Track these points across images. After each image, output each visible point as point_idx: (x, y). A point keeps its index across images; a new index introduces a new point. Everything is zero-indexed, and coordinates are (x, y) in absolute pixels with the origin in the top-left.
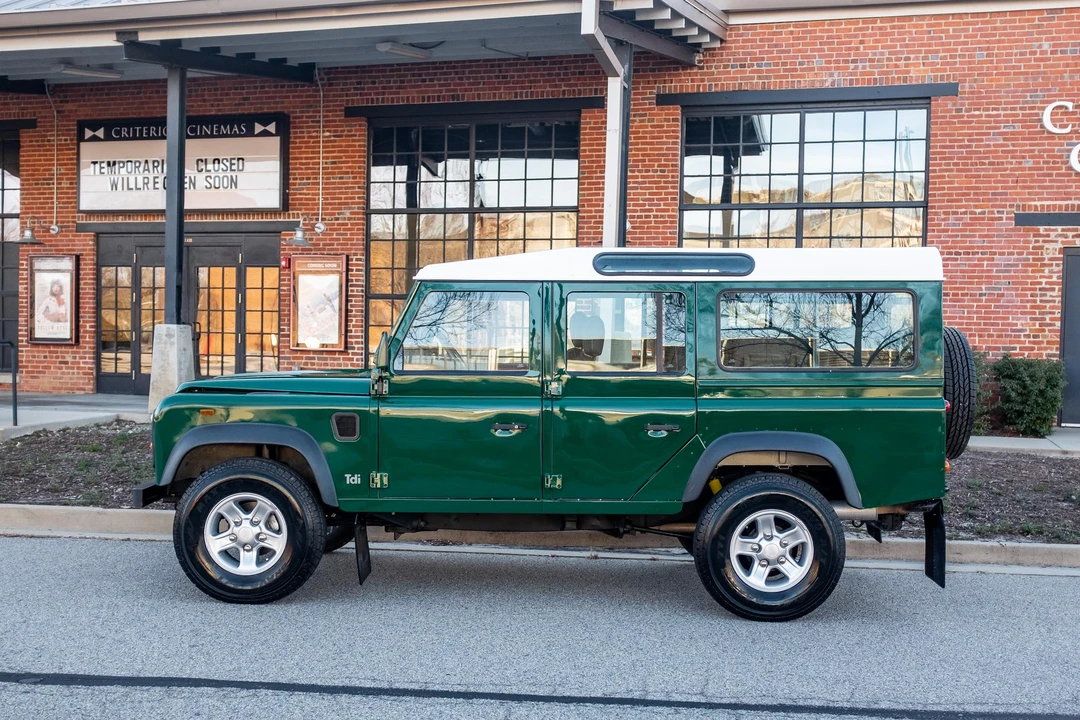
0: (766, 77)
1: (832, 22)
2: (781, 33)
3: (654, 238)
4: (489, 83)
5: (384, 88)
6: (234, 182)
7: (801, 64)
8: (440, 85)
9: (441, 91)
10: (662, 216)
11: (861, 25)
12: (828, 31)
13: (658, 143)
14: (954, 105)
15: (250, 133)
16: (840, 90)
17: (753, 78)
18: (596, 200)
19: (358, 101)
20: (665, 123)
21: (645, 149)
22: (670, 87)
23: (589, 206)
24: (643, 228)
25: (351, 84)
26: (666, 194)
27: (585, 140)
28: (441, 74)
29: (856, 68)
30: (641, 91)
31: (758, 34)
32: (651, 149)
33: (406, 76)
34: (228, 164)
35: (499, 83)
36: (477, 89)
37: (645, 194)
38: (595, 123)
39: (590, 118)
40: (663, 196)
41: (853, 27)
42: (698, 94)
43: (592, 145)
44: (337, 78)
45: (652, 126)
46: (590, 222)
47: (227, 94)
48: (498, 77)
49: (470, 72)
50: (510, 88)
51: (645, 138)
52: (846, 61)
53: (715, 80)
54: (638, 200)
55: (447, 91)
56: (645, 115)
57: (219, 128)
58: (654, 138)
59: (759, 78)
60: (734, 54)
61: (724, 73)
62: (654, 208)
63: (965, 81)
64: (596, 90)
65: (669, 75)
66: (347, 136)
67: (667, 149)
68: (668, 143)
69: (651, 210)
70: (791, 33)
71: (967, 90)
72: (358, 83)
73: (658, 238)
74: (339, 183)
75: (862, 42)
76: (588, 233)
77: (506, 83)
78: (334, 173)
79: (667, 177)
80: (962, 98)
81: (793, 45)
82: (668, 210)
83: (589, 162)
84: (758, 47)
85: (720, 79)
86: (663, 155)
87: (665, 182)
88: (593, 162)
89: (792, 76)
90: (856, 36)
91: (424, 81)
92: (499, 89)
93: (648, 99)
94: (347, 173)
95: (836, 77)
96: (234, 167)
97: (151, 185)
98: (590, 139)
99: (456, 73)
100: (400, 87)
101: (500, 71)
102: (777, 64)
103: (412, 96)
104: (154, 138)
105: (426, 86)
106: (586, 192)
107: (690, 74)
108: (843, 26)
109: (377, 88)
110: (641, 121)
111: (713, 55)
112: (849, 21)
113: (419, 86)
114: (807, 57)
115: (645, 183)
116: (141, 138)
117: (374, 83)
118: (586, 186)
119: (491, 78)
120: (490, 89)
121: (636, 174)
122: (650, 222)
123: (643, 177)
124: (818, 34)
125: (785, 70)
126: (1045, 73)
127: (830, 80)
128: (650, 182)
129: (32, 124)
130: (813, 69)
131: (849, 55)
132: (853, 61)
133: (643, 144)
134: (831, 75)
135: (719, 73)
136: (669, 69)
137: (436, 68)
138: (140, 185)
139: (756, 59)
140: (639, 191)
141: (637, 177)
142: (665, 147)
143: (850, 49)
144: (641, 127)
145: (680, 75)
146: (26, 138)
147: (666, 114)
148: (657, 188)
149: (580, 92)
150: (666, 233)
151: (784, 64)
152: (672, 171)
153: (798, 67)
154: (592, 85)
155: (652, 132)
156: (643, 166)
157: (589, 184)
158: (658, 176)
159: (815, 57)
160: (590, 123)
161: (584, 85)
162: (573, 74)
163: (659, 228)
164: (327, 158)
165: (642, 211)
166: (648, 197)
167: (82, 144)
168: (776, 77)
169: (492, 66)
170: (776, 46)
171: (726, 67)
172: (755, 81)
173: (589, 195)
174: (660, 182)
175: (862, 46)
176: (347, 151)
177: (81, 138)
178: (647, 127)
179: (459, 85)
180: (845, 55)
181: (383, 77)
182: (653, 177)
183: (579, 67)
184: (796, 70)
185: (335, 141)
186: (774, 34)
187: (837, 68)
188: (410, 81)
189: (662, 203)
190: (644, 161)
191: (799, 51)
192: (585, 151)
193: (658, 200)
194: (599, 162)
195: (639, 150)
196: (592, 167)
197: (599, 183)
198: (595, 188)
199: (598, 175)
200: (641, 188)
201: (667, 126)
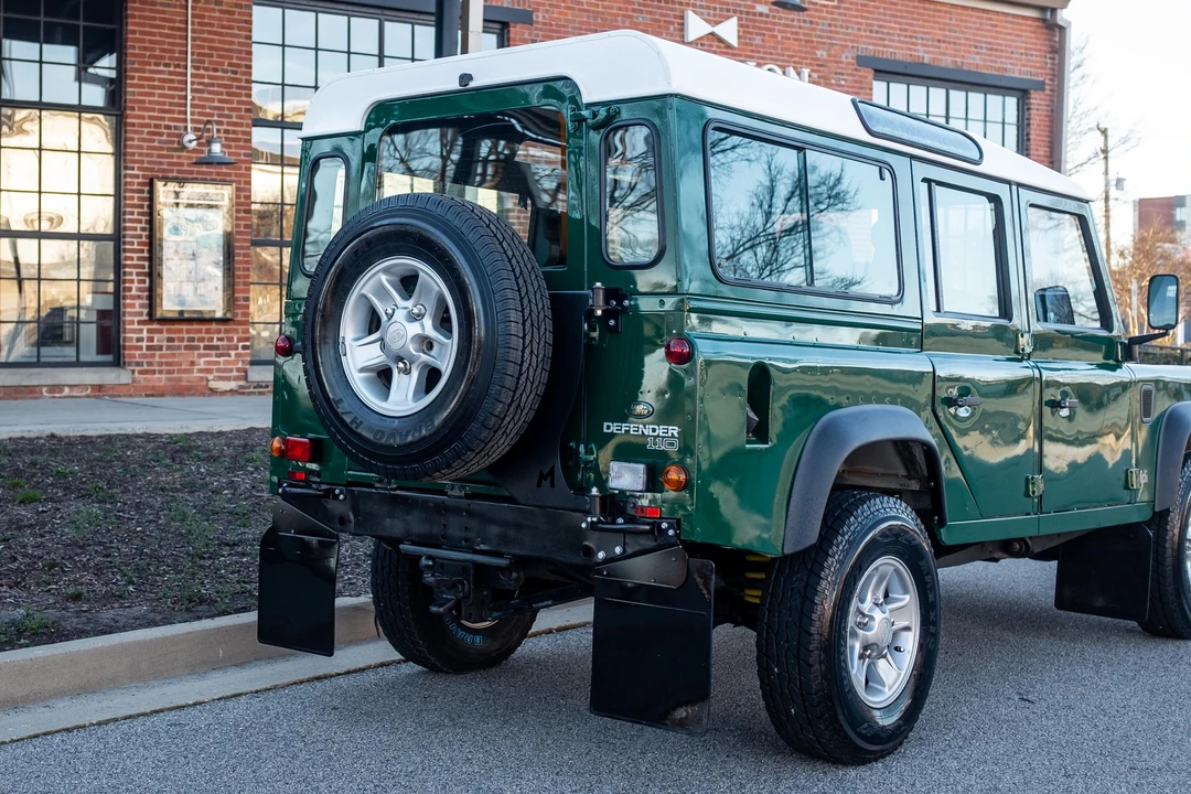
10: (234, 132)
13: (227, 35)
14: (530, 35)
18: (150, 102)
20: (237, 10)
21: (212, 41)
23: (140, 109)
26: (239, 103)
27: (134, 17)
32: (220, 42)
37: (212, 100)
40: (235, 105)
43: (145, 25)
46: (142, 132)
51: (212, 25)
54: (206, 107)
58: (223, 27)
62: (225, 120)
63: (537, 10)
67: (238, 44)
68: (240, 36)
69: (222, 123)
71: (540, 20)
76: (140, 147)
79: (239, 80)
80: (536, 29)
82: (241, 125)
83: (140, 48)
86: (235, 51)
87: (238, 87)
88: (145, 49)
98: (141, 17)
106: (137, 90)
115: (213, 85)
118: (136, 81)
121: (202, 72)
123: (210, 77)
126: (603, 13)
128: (220, 86)
133: (210, 33)
140: (205, 95)
141: (203, 77)
142: (236, 40)
144: (207, 10)
148: (229, 94)
150: (239, 154)
152: (244, 74)
155: (220, 19)
156: (210, 63)
157: (140, 78)
158: (229, 79)
163: (230, 147)
165: (209, 122)
166: (216, 104)
173: (141, 94)
174: (231, 87)
182: (223, 78)
189: (234, 114)
190: (211, 55)
192: (134, 32)
193: (229, 109)
194: (154, 49)
195: (204, 40)
196: (144, 56)
197: (153, 79)
198: (149, 87)
199: (153, 68)
200: (210, 92)
201: (240, 14)
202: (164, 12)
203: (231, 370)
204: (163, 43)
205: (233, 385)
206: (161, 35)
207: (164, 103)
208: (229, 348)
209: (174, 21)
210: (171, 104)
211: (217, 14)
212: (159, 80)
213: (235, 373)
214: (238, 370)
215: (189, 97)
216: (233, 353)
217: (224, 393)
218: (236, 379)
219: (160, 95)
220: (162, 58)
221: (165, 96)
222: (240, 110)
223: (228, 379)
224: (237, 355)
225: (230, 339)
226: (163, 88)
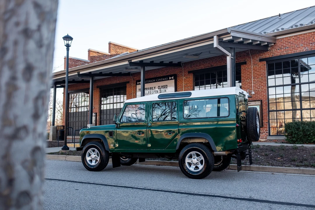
0: (288, 51)
1: (304, 34)
2: (290, 39)
3: (261, 96)
4: (219, 62)
5: (196, 66)
6: (165, 91)
7: (296, 46)
8: (208, 64)
9: (208, 65)
10: (262, 90)
11: (312, 34)
12: (303, 37)
13: (260, 71)
15: (168, 79)
16: (308, 51)
17: (284, 52)
19: (191, 69)
21: (257, 73)
22: (262, 57)
24: (258, 93)
25: (189, 66)
26: (263, 84)
27: (242, 72)
28: (208, 61)
29: (312, 45)
30: (255, 59)
31: (285, 40)
32: (259, 73)
33: (201, 62)
34: (164, 87)
35: (221, 61)
36: (216, 63)
37: (258, 84)
38: (244, 68)
39: (243, 67)
40: (262, 85)
41: (310, 34)
42: (270, 57)
43: (244, 74)
44: (186, 65)
45: (258, 67)
47: (165, 71)
48: (221, 60)
49: (215, 60)
50: (224, 62)
51: (257, 70)
52: (310, 44)
53: (274, 53)
54: (256, 86)
55: (210, 65)
56: (257, 64)
57: (162, 79)
58: (259, 70)
59: (286, 51)
60: (279, 46)
61: (276, 51)
62: (260, 88)
64: (244, 60)
65: (262, 54)
66: (189, 78)
67: (263, 72)
68: (263, 71)
69: (260, 89)
70: (293, 39)
72: (191, 65)
73: (262, 96)
74: (187, 89)
75: (313, 38)
77: (223, 61)
78: (186, 87)
81: (294, 42)
82: (264, 88)
84: (285, 43)
85: (275, 53)
86: (262, 74)
87: (263, 81)
88: (244, 78)
89: (295, 50)
90: (311, 37)
91: (205, 63)
92: (221, 63)
93: (257, 60)
94: (189, 86)
95: (307, 48)
96: (165, 87)
97: (149, 93)
99: (212, 60)
100: (199, 65)
101: (222, 58)
102: (290, 47)
103: (202, 67)
104: (150, 83)
105: (205, 64)
107: (267, 53)
108: (308, 35)
109: (195, 66)
110: (256, 66)
111: (273, 47)
112: (309, 33)
113: (204, 64)
114: (298, 44)
115: (258, 82)
116: (148, 83)
117: (194, 65)
119: (219, 60)
120: (219, 63)
121: (255, 79)
122: (260, 92)
123: (257, 80)
124: (301, 38)
125: (292, 48)
127: (305, 49)
128: (259, 81)
129: (128, 82)
130: (300, 47)
131: (310, 42)
132: (311, 44)
133: (256, 72)
134: (305, 48)
135: (275, 52)
136: (262, 52)
137: (207, 60)
138: (147, 93)
139: (285, 47)
141: (256, 80)
143: (310, 40)
144: (256, 68)
145: (265, 53)
146: (128, 85)
147: (262, 64)
148: (261, 83)
149: (240, 61)
150: (264, 94)
151: (292, 47)
152: (264, 78)
153: (296, 47)
154: (243, 59)
155: (259, 69)
157: (244, 83)
158: (261, 80)
159: (300, 44)
160: (243, 68)
161: (241, 59)
162: (239, 57)
163: (262, 93)
164: (185, 83)
165: (257, 89)
167: (137, 85)
168: (290, 51)
169: (220, 57)
170: (289, 42)
171: (276, 50)
172: (285, 52)
173: (244, 86)
174: (261, 81)
175: (313, 39)
176: (189, 81)
177: (137, 84)
178: (257, 67)
179: (212, 63)
180: (309, 42)
181: (196, 63)
182: (260, 80)
183: (240, 55)
184: (295, 48)
185: (186, 79)
186: (289, 39)
187: (307, 46)
188: (201, 63)
189: (262, 86)
190: (257, 76)
191: (296, 43)
192: (242, 75)
194: (246, 77)
195: (255, 73)
196: (244, 79)
197: (246, 83)
198: (245, 84)
199: (246, 81)
200: (257, 83)
201: (262, 67)
202: (248, 70)
203: (264, 137)
204: (248, 76)
205: (264, 140)
206: (247, 74)
207: (248, 87)
208: (263, 132)
209: (250, 71)
210: (249, 87)
211: (258, 68)
212: (247, 83)
213: (265, 138)
214: (265, 137)
215: (253, 85)
216: (264, 133)
217: (263, 141)
218: (265, 139)
219: (247, 86)
220: (248, 79)
221: (248, 85)
222: (263, 85)
223: (263, 139)
224: (265, 134)
225: (264, 131)
226: (248, 84)
